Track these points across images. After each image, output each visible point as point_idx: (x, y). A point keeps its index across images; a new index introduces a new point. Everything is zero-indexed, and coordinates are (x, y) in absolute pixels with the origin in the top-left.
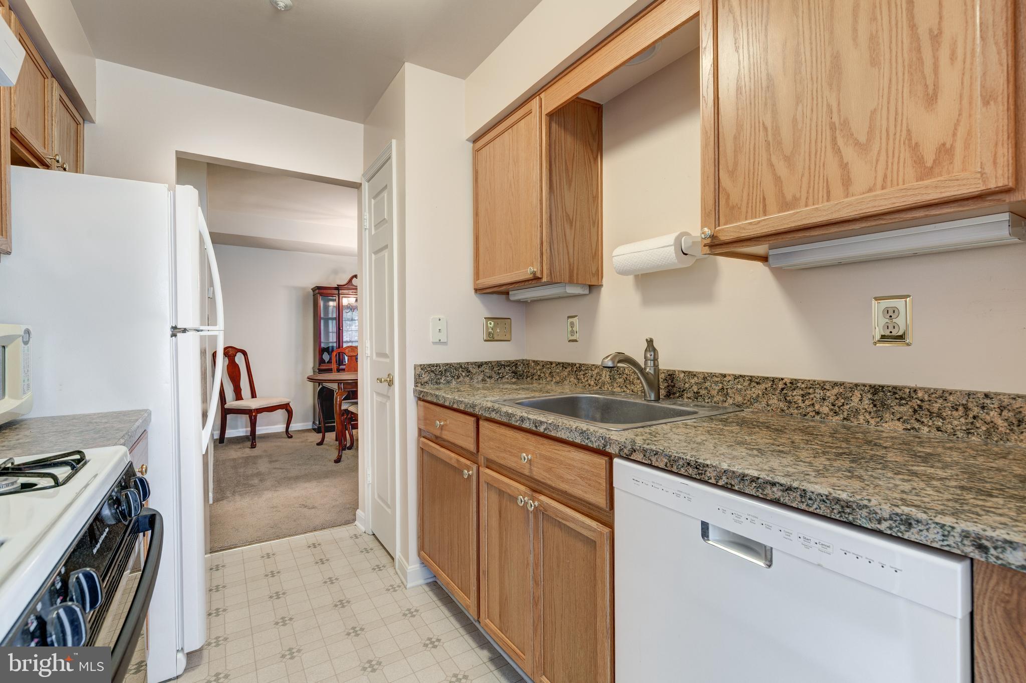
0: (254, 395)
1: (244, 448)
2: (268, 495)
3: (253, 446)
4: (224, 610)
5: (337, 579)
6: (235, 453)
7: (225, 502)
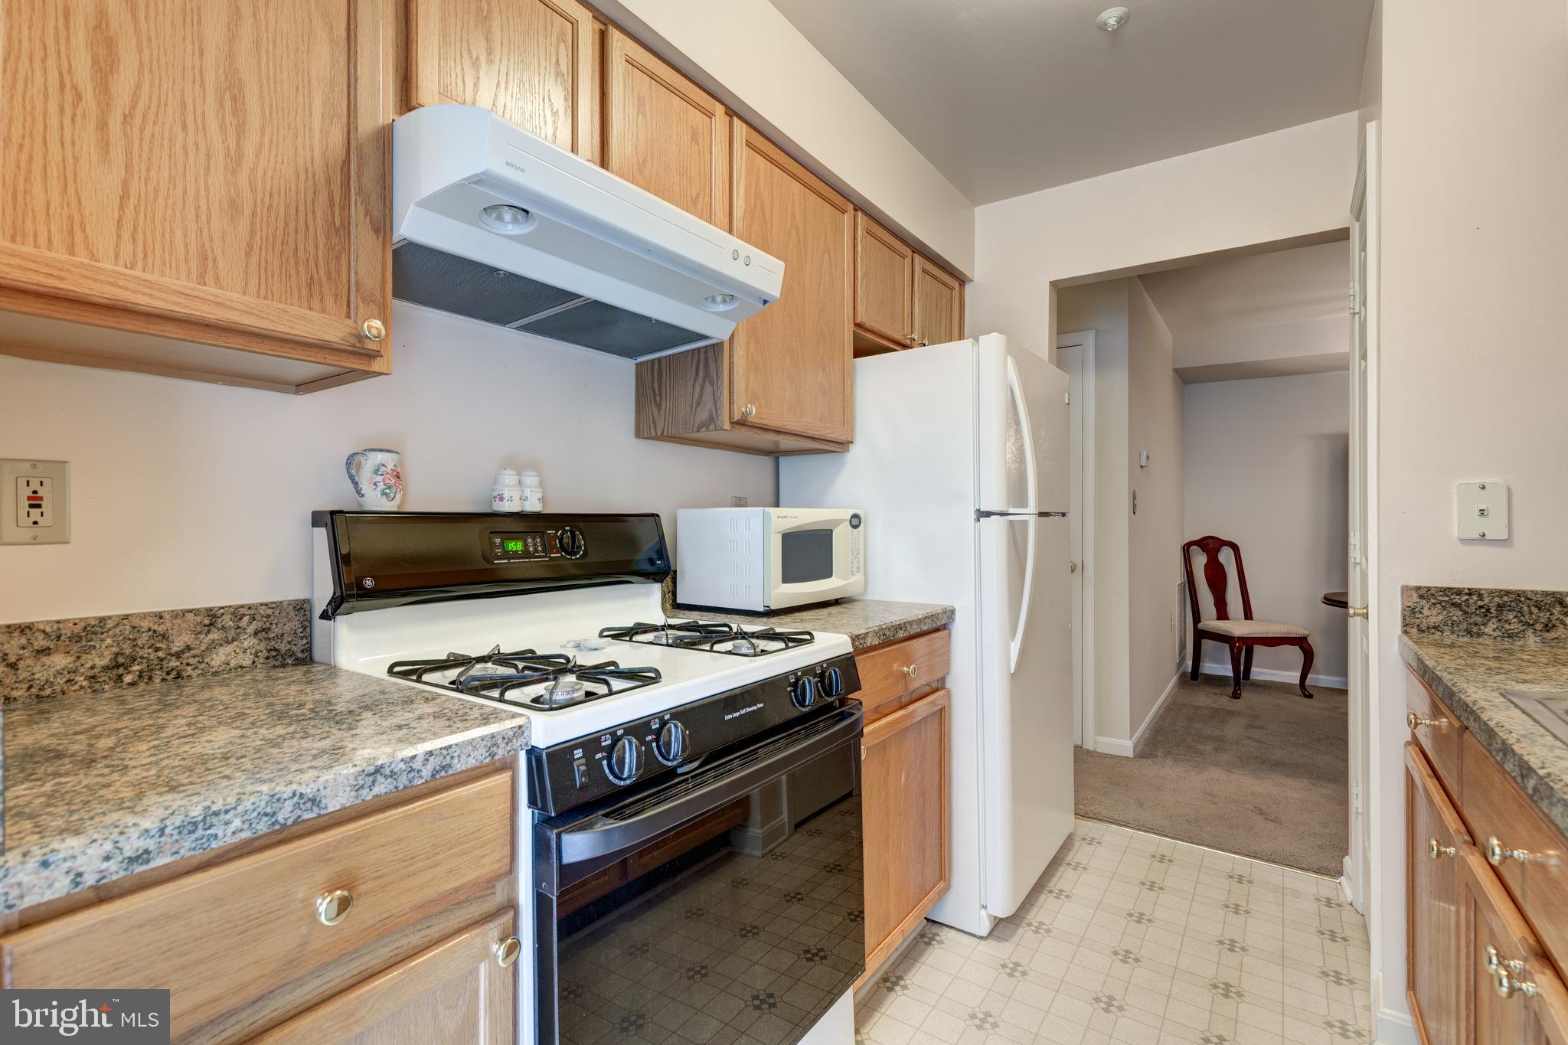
0: (1248, 615)
1: (1221, 694)
2: (1215, 773)
3: (1236, 695)
4: (1068, 897)
5: (1243, 949)
6: (1204, 699)
7: (1150, 761)
